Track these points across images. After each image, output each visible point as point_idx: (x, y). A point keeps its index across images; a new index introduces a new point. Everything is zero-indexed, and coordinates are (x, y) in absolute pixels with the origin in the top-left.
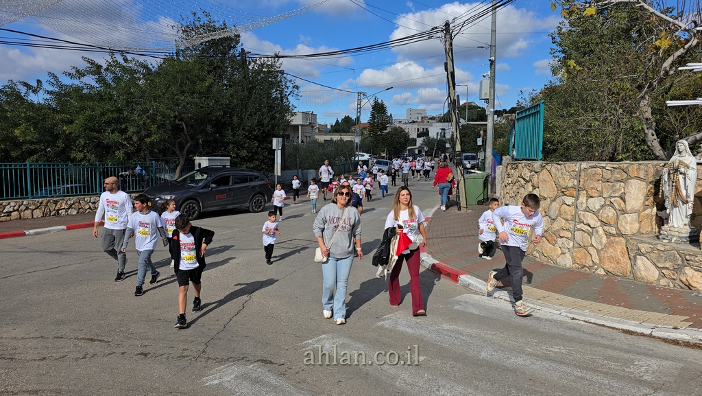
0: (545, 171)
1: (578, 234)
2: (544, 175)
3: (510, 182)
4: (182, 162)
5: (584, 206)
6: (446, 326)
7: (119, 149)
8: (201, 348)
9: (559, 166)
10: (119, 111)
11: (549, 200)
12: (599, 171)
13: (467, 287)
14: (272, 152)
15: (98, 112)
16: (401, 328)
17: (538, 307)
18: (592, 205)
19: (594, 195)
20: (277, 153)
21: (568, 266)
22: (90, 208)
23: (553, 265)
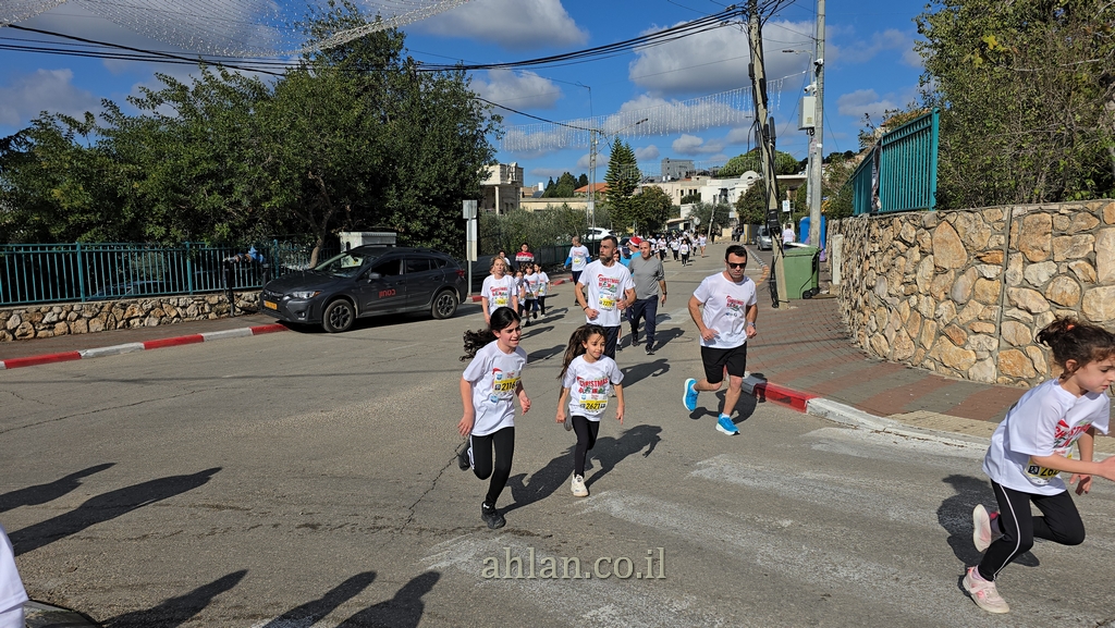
0: (944, 225)
1: (1007, 327)
2: (944, 231)
3: (877, 250)
4: (320, 241)
5: (1019, 278)
6: (809, 474)
7: (221, 221)
8: (406, 514)
9: (971, 215)
10: (218, 158)
11: (953, 273)
12: (1048, 217)
13: (823, 418)
14: (462, 223)
15: (185, 161)
16: (733, 479)
17: (959, 443)
18: (1033, 276)
19: (1037, 259)
20: (471, 224)
21: (990, 380)
22: (178, 316)
23: (961, 379)
